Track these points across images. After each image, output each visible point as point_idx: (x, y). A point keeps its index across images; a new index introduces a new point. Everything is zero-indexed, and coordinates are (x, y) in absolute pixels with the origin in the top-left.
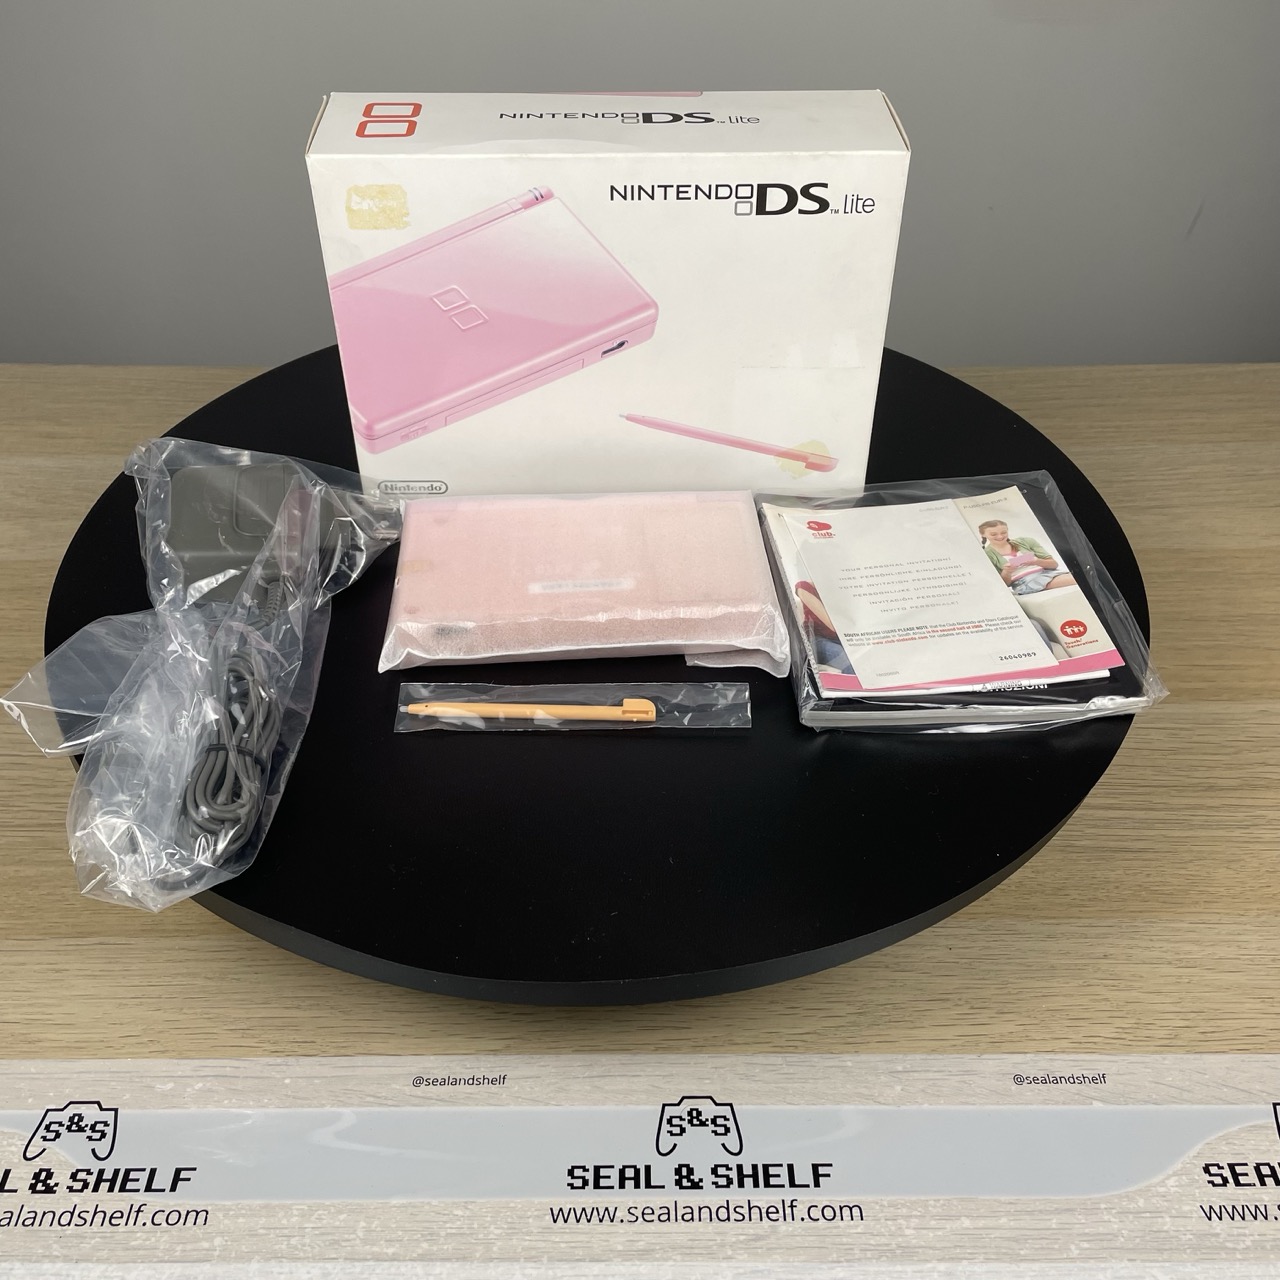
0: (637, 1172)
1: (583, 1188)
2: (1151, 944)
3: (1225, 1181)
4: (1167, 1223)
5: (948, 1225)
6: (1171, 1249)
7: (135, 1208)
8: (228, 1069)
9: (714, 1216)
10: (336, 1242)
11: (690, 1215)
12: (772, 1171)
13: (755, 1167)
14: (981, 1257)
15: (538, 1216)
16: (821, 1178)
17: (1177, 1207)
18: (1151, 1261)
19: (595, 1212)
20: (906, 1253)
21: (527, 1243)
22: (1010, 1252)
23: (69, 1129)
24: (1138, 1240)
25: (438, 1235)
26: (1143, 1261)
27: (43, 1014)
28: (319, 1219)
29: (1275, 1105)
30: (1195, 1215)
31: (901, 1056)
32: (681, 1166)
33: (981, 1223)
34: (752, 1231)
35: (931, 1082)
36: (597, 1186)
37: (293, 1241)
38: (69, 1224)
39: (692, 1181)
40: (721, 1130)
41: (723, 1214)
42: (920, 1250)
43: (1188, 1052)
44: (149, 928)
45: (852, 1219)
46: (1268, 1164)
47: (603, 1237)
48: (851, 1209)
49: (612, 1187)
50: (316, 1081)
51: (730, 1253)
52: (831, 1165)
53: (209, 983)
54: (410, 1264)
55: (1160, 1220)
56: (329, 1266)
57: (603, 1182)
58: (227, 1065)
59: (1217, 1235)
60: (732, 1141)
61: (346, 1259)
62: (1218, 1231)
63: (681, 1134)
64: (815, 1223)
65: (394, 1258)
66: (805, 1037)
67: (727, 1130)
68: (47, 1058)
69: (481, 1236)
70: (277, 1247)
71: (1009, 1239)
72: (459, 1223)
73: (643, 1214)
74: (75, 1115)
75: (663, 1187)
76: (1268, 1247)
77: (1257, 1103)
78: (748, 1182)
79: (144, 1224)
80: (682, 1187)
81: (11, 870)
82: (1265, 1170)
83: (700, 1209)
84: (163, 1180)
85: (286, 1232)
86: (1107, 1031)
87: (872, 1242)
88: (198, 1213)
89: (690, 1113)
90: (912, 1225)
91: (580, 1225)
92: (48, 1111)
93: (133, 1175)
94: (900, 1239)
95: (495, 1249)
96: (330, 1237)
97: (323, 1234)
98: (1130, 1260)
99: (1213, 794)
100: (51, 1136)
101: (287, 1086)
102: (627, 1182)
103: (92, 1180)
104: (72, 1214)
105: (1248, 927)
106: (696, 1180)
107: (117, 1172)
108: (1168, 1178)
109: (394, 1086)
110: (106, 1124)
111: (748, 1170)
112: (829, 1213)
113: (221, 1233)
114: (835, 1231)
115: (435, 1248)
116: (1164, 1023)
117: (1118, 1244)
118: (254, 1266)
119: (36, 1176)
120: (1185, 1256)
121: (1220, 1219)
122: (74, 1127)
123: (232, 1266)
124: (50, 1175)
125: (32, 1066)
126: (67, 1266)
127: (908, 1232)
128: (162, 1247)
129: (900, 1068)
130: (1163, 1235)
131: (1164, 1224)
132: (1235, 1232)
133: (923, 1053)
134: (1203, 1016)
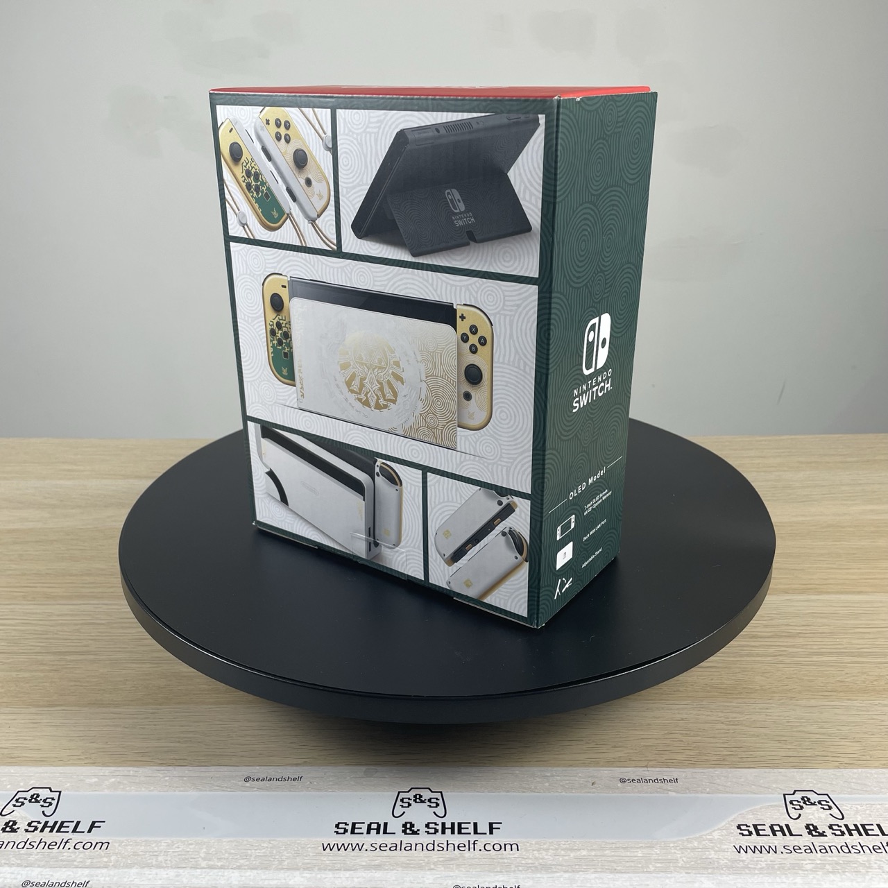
0: (379, 826)
1: (344, 833)
2: (710, 713)
3: (750, 833)
4: (712, 855)
5: (572, 855)
6: (713, 868)
7: (65, 841)
8: (131, 772)
9: (425, 848)
10: (186, 859)
11: (410, 848)
12: (463, 826)
13: (453, 824)
14: (593, 870)
15: (314, 848)
16: (494, 830)
17: (719, 846)
18: (700, 874)
19: (350, 845)
20: (546, 868)
21: (306, 861)
22: (610, 868)
23: (30, 801)
24: (693, 863)
25: (251, 856)
26: (695, 874)
27: (23, 744)
28: (178, 848)
29: (784, 795)
30: (730, 850)
31: (550, 768)
32: (406, 823)
33: (593, 853)
34: (448, 856)
35: (567, 782)
36: (353, 832)
37: (160, 858)
38: (23, 848)
39: (413, 831)
40: (434, 805)
41: (430, 847)
42: (553, 867)
43: (731, 768)
44: (93, 702)
45: (512, 850)
46: (778, 825)
47: (354, 858)
48: (511, 845)
49: (363, 833)
50: (185, 779)
51: (432, 867)
52: (501, 823)
53: (126, 730)
54: (231, 870)
55: (707, 853)
56: (181, 871)
57: (356, 831)
58: (131, 771)
59: (743, 861)
60: (440, 811)
61: (191, 868)
62: (744, 859)
63: (408, 807)
64: (486, 852)
65: (222, 867)
66: (489, 758)
67: (437, 805)
68: (21, 766)
69: (277, 857)
70: (149, 861)
71: (610, 862)
72: (264, 851)
73: (380, 847)
74: (34, 794)
75: (394, 833)
76: (776, 867)
77: (773, 794)
78: (448, 831)
79: (69, 849)
80: (406, 833)
81: (14, 674)
82: (776, 828)
83: (416, 844)
84: (84, 827)
85: (155, 853)
86: (680, 757)
87: (523, 862)
88: (103, 844)
89: (415, 796)
90: (549, 854)
91: (339, 852)
92: (18, 792)
93: (65, 824)
94: (541, 861)
95: (286, 863)
96: (183, 857)
97: (179, 855)
98: (686, 873)
99: (755, 640)
100: (20, 804)
101: (166, 781)
102: (372, 831)
103: (40, 826)
104: (26, 843)
105: (773, 705)
106: (416, 830)
107: (56, 823)
108: (713, 831)
109: (232, 781)
110: (53, 799)
111: (448, 825)
112: (497, 847)
113: (116, 854)
114: (500, 856)
115: (247, 863)
116: (718, 753)
117: (680, 865)
118: (134, 870)
119: (7, 824)
120: (722, 872)
121: (746, 852)
122: (33, 800)
123: (120, 871)
124: (15, 823)
125: (12, 769)
126: (19, 869)
127: (546, 857)
128: (78, 860)
129: (549, 775)
130: (709, 860)
131: (711, 855)
132: (755, 859)
133: (564, 767)
134: (742, 749)
